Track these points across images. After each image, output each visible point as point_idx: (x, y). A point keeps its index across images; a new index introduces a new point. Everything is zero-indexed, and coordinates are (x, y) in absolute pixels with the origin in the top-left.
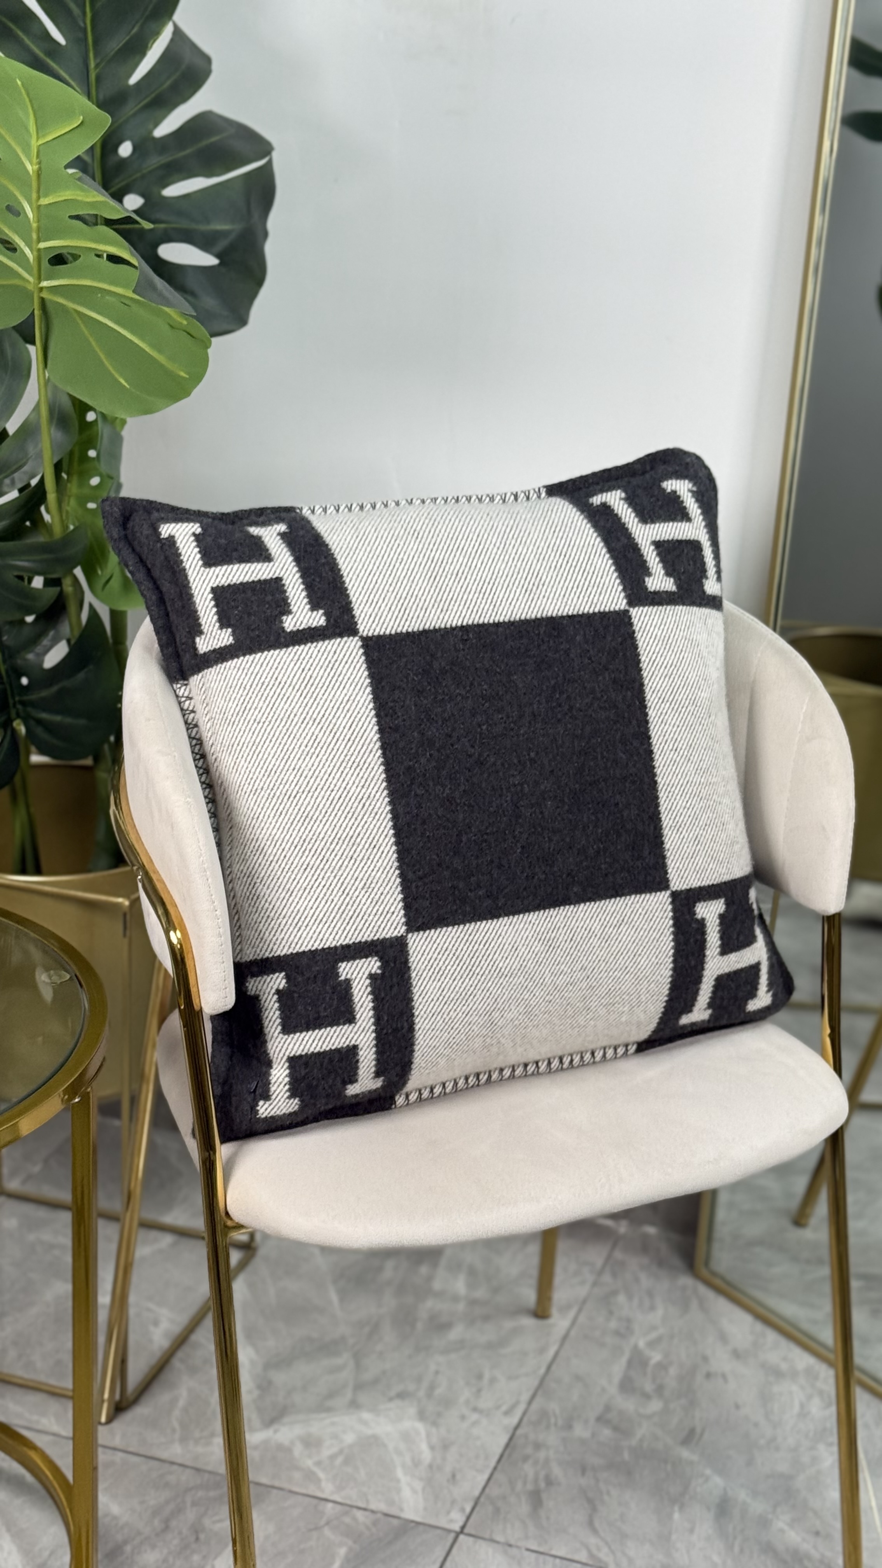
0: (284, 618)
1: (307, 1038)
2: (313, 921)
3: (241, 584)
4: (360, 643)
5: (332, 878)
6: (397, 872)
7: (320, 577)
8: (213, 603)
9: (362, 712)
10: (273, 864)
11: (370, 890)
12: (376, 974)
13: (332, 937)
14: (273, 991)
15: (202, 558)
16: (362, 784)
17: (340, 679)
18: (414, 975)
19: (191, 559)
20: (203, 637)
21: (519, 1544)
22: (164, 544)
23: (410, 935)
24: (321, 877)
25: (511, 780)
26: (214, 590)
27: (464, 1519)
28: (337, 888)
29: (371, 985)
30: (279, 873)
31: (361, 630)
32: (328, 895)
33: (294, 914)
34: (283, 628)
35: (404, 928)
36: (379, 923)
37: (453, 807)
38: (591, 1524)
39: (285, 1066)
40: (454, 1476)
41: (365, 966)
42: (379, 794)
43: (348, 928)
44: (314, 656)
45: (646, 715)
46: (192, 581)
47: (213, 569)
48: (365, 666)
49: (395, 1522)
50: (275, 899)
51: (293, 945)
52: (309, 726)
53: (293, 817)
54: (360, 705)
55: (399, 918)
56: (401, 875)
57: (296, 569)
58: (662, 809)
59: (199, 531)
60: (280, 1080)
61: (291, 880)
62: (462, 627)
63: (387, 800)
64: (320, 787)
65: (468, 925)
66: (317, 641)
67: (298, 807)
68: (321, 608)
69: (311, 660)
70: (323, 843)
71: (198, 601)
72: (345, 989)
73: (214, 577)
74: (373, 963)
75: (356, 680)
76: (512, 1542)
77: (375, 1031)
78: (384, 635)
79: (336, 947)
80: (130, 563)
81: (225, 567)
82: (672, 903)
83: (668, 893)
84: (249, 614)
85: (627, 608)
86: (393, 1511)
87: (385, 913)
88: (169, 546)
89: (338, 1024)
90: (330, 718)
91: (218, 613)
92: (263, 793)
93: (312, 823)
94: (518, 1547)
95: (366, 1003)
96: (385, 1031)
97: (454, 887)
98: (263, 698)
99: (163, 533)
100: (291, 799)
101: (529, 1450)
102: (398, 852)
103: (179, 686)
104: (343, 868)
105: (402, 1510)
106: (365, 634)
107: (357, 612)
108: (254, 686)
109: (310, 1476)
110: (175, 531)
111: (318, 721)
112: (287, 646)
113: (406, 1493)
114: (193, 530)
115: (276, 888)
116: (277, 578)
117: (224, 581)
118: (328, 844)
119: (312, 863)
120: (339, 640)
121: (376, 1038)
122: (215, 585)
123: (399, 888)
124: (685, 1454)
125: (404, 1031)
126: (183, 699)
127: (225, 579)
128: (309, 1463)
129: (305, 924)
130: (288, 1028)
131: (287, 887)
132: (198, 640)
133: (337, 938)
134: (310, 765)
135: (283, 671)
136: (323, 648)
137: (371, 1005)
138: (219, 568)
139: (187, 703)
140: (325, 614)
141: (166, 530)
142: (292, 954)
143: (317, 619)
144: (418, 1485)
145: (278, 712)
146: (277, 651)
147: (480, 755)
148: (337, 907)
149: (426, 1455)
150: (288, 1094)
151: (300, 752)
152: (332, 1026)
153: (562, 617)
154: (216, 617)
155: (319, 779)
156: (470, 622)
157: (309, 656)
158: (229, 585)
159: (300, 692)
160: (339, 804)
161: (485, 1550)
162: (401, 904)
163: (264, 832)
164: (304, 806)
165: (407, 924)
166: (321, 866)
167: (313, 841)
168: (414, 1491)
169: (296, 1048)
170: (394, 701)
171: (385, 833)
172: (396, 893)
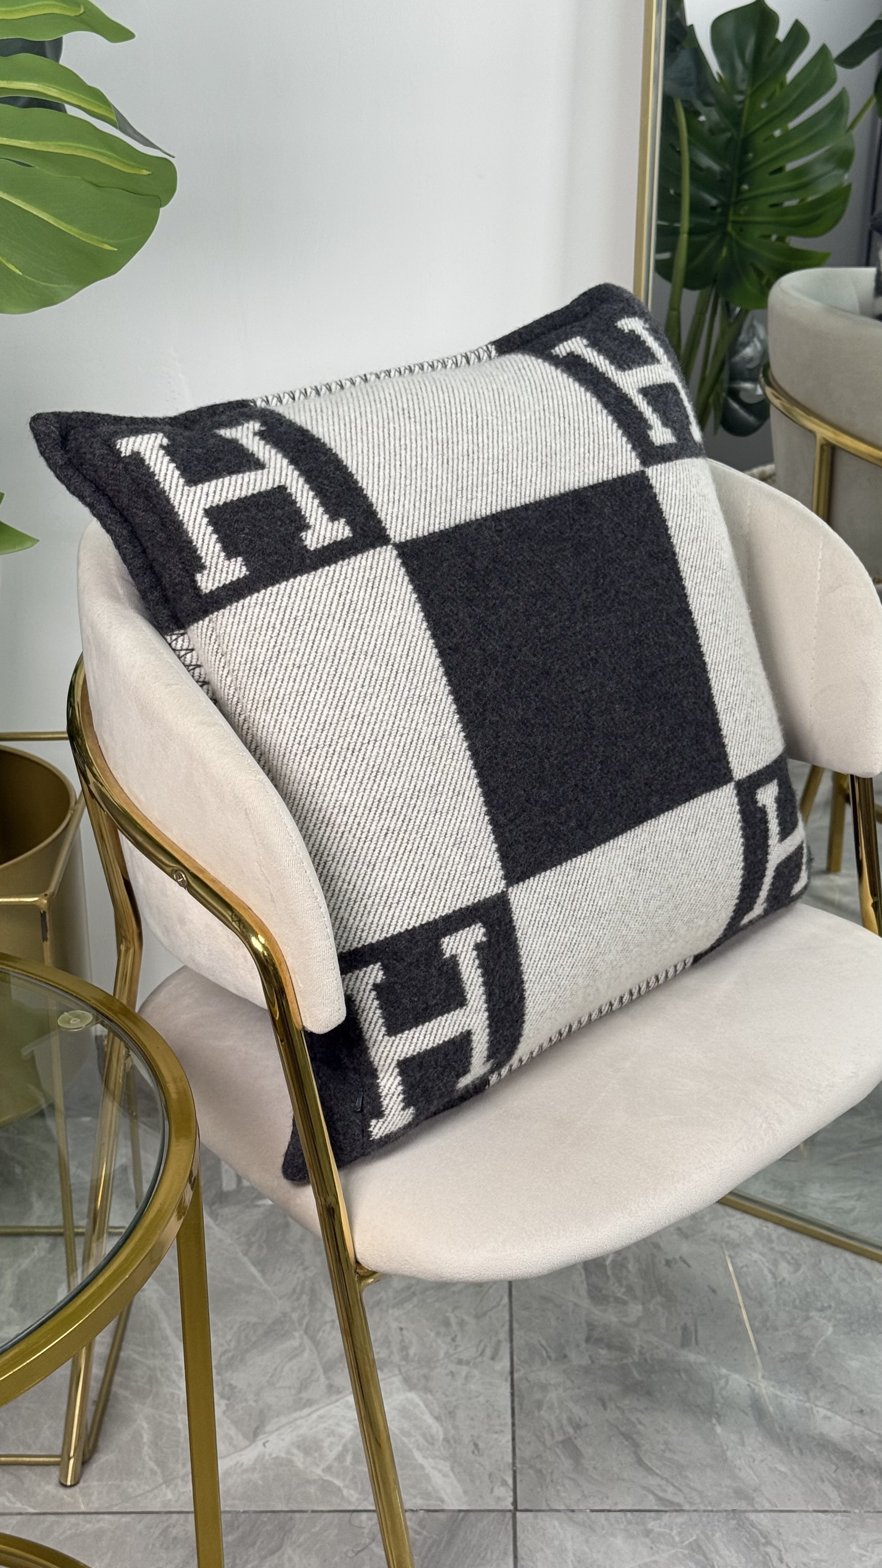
0: (303, 534)
1: (417, 1035)
2: (404, 895)
3: (239, 500)
4: (395, 552)
5: (418, 840)
6: (487, 818)
7: (327, 477)
8: (210, 529)
9: (416, 634)
10: (346, 835)
11: (462, 845)
12: (482, 942)
13: (429, 909)
14: (370, 987)
15: (182, 475)
16: (432, 721)
17: (384, 598)
18: (519, 935)
19: (169, 477)
20: (206, 572)
21: (581, 1507)
22: (129, 464)
23: (510, 889)
24: (405, 840)
25: (578, 686)
26: (208, 512)
27: (511, 1493)
28: (426, 850)
29: (478, 957)
30: (355, 844)
31: (392, 536)
32: (417, 860)
33: (381, 891)
34: (306, 546)
35: (504, 882)
36: (477, 882)
37: (529, 730)
38: (640, 1462)
39: (395, 1074)
40: (476, 1445)
41: (469, 936)
42: (452, 729)
43: (445, 895)
44: (349, 576)
45: (684, 588)
46: (176, 504)
47: (200, 486)
48: (407, 578)
49: (441, 1516)
50: (355, 877)
51: (386, 928)
52: (361, 662)
53: (361, 774)
54: (412, 627)
55: (496, 872)
56: (492, 821)
57: (296, 473)
58: (714, 691)
59: (165, 442)
60: (393, 1090)
61: (371, 851)
62: (493, 515)
63: (462, 734)
64: (387, 733)
65: (564, 864)
66: (349, 557)
67: (366, 761)
68: (342, 517)
69: (347, 581)
70: (402, 800)
71: (190, 529)
72: (452, 968)
73: (204, 497)
74: (477, 930)
75: (402, 597)
76: (575, 1508)
77: (488, 1009)
78: (418, 538)
79: (435, 920)
80: (87, 494)
81: (214, 483)
82: (738, 795)
83: (733, 784)
84: (261, 537)
85: (642, 469)
86: (434, 1504)
87: (481, 869)
88: (137, 466)
89: (448, 1012)
90: (383, 647)
91: (219, 540)
92: (319, 751)
93: (385, 777)
94: (581, 1511)
95: (476, 979)
96: (497, 1007)
97: (546, 824)
98: (299, 637)
99: (123, 449)
100: (356, 753)
101: (538, 1396)
102: (485, 794)
103: (174, 637)
104: (429, 825)
105: (442, 1501)
106: (397, 540)
107: (382, 516)
108: (285, 624)
109: (326, 1487)
110: (137, 444)
111: (370, 654)
112: (315, 569)
113: (437, 1479)
114: (158, 442)
115: (354, 863)
116: (279, 487)
117: (218, 500)
118: (408, 800)
119: (392, 826)
120: (372, 552)
121: (489, 1018)
122: (207, 507)
123: (492, 837)
124: (692, 1357)
125: (516, 1002)
126: (183, 653)
127: (217, 497)
128: (318, 1471)
129: (396, 900)
130: (394, 1027)
131: (368, 859)
132: (198, 577)
133: (435, 908)
134: (371, 708)
135: (317, 599)
136: (357, 564)
137: (481, 979)
138: (207, 484)
139: (189, 656)
140: (348, 523)
141: (127, 446)
142: (386, 938)
143: (341, 531)
144: (446, 1467)
145: (320, 650)
146: (305, 577)
147: (544, 664)
148: (430, 872)
149: (437, 1429)
150: (402, 1104)
151: (357, 694)
152: (442, 1015)
153: (585, 489)
154: (218, 546)
155: (384, 724)
156: (499, 510)
157: (343, 577)
158: (225, 504)
159: (342, 622)
160: (413, 749)
161: (553, 1525)
162: (497, 855)
163: (327, 799)
164: (373, 759)
165: (505, 877)
166: (404, 828)
167: (390, 799)
168: (445, 1476)
169: (405, 1050)
170: (447, 615)
171: (467, 775)
172: (490, 843)
